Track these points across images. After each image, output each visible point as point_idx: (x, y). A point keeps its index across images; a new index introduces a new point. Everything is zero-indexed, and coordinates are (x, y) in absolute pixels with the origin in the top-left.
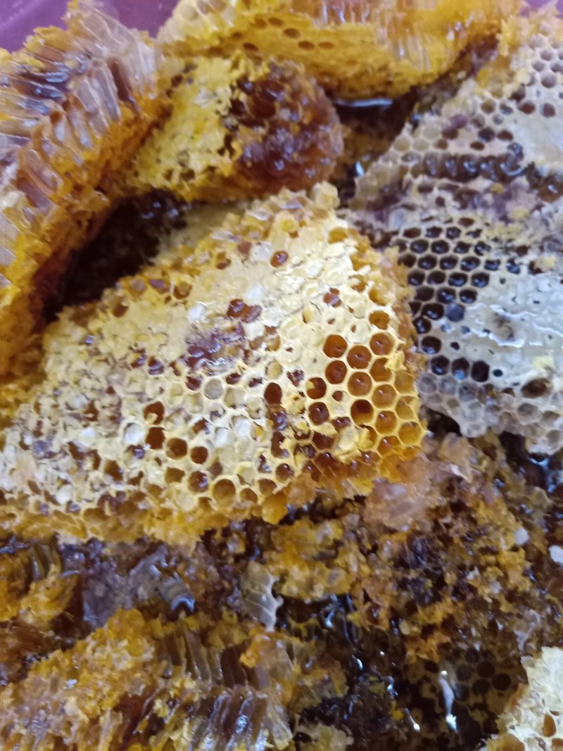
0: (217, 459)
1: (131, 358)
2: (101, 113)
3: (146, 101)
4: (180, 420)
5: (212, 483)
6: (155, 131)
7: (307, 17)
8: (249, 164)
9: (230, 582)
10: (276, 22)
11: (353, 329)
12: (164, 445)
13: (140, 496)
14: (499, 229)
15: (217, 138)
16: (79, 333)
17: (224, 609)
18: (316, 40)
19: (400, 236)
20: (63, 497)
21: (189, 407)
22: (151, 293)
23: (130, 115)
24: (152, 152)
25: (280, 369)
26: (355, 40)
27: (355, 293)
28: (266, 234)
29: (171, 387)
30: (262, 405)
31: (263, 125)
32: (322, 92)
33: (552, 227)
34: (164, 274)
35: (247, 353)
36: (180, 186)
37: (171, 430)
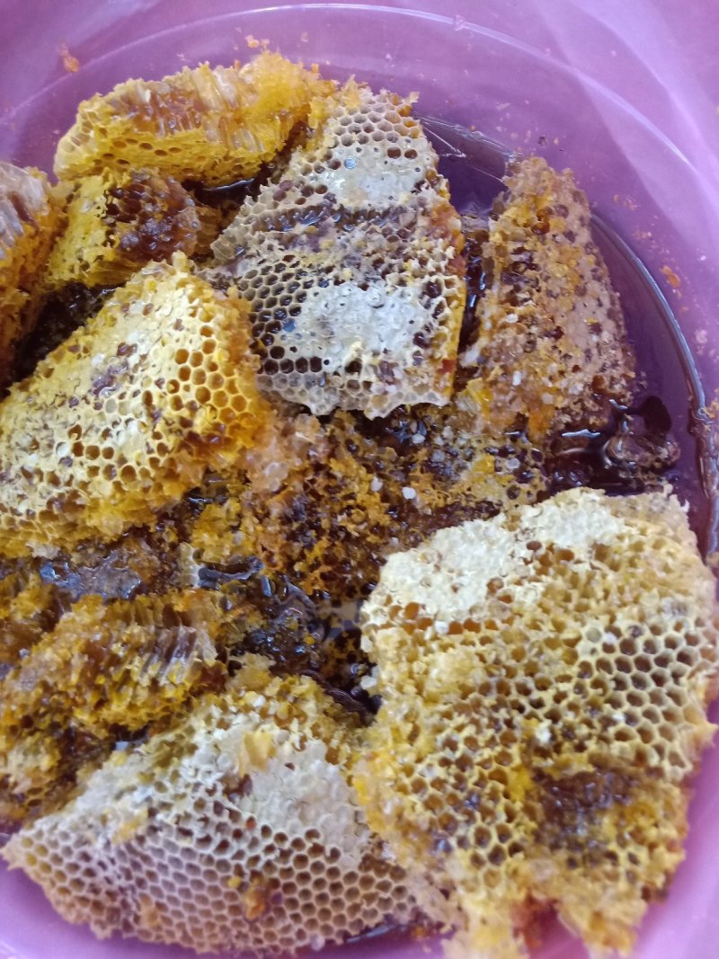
0: (122, 455)
1: (58, 401)
2: (8, 232)
3: (42, 218)
4: (92, 433)
5: (119, 470)
6: (58, 239)
7: (149, 133)
8: (128, 249)
9: (170, 567)
10: (132, 141)
11: (191, 342)
12: (84, 452)
13: (75, 494)
14: (312, 258)
15: (99, 234)
16: (23, 395)
17: (168, 586)
18: (166, 148)
19: (243, 279)
20: (22, 508)
21: (97, 423)
22: (69, 355)
23: (31, 230)
24: (59, 255)
25: (150, 381)
26: (193, 142)
27: (191, 318)
28: (139, 296)
29: (83, 414)
30: (142, 408)
31: (134, 219)
32: (179, 186)
33: (349, 249)
34: (77, 341)
35: (132, 378)
36: (81, 275)
37: (88, 441)
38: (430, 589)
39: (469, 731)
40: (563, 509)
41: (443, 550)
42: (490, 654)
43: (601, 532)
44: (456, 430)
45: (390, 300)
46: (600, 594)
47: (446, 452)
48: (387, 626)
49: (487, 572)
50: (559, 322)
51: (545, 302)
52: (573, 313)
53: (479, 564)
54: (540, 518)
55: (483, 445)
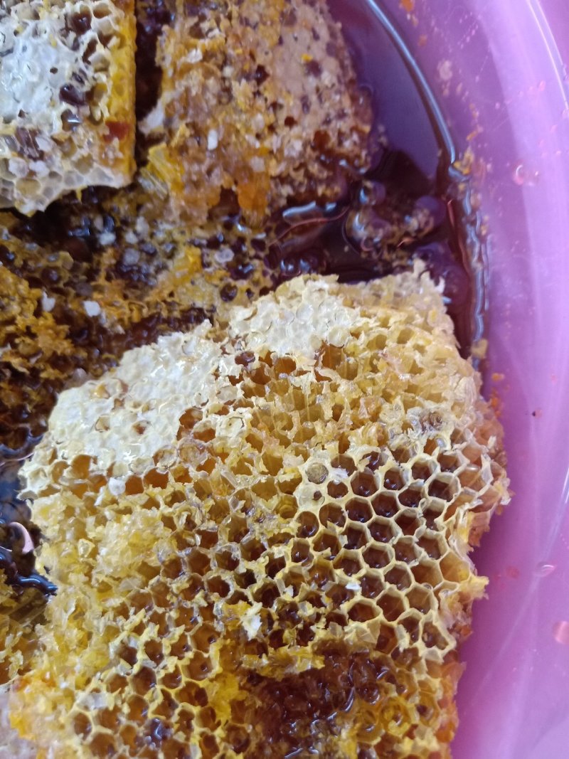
38: (107, 434)
39: (151, 632)
40: (282, 305)
41: (127, 378)
42: (179, 517)
43: (330, 329)
44: (152, 222)
45: (21, 41)
46: (328, 413)
47: (141, 251)
48: (49, 491)
49: (181, 401)
50: (261, 60)
51: (239, 32)
52: (281, 49)
53: (173, 392)
54: (253, 319)
55: (187, 238)
